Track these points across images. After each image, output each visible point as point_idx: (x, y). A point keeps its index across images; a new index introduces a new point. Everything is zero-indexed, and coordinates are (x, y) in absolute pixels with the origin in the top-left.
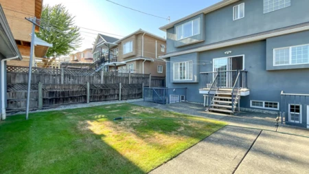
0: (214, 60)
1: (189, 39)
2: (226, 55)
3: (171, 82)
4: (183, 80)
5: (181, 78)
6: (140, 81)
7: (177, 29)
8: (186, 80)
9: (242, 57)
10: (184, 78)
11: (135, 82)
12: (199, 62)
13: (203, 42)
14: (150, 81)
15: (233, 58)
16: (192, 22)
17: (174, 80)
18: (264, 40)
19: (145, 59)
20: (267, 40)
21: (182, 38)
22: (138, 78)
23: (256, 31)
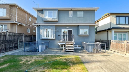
0: (62, 30)
1: (51, 19)
2: (67, 29)
3: (41, 38)
4: (48, 38)
5: (47, 37)
6: (16, 38)
7: (45, 12)
8: (49, 38)
9: (72, 30)
10: (48, 37)
11: (12, 38)
12: (56, 30)
13: (58, 22)
14: (23, 38)
15: (69, 30)
16: (53, 11)
17: (42, 37)
18: (78, 26)
19: (19, 24)
20: (79, 26)
21: (47, 17)
22: (14, 36)
23: (76, 22)
